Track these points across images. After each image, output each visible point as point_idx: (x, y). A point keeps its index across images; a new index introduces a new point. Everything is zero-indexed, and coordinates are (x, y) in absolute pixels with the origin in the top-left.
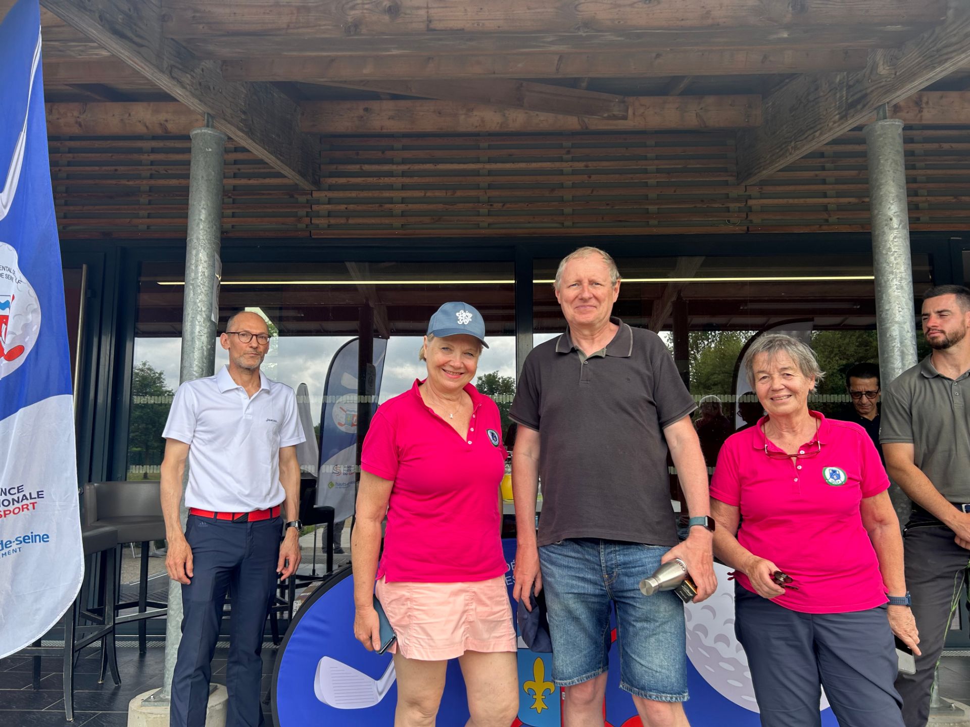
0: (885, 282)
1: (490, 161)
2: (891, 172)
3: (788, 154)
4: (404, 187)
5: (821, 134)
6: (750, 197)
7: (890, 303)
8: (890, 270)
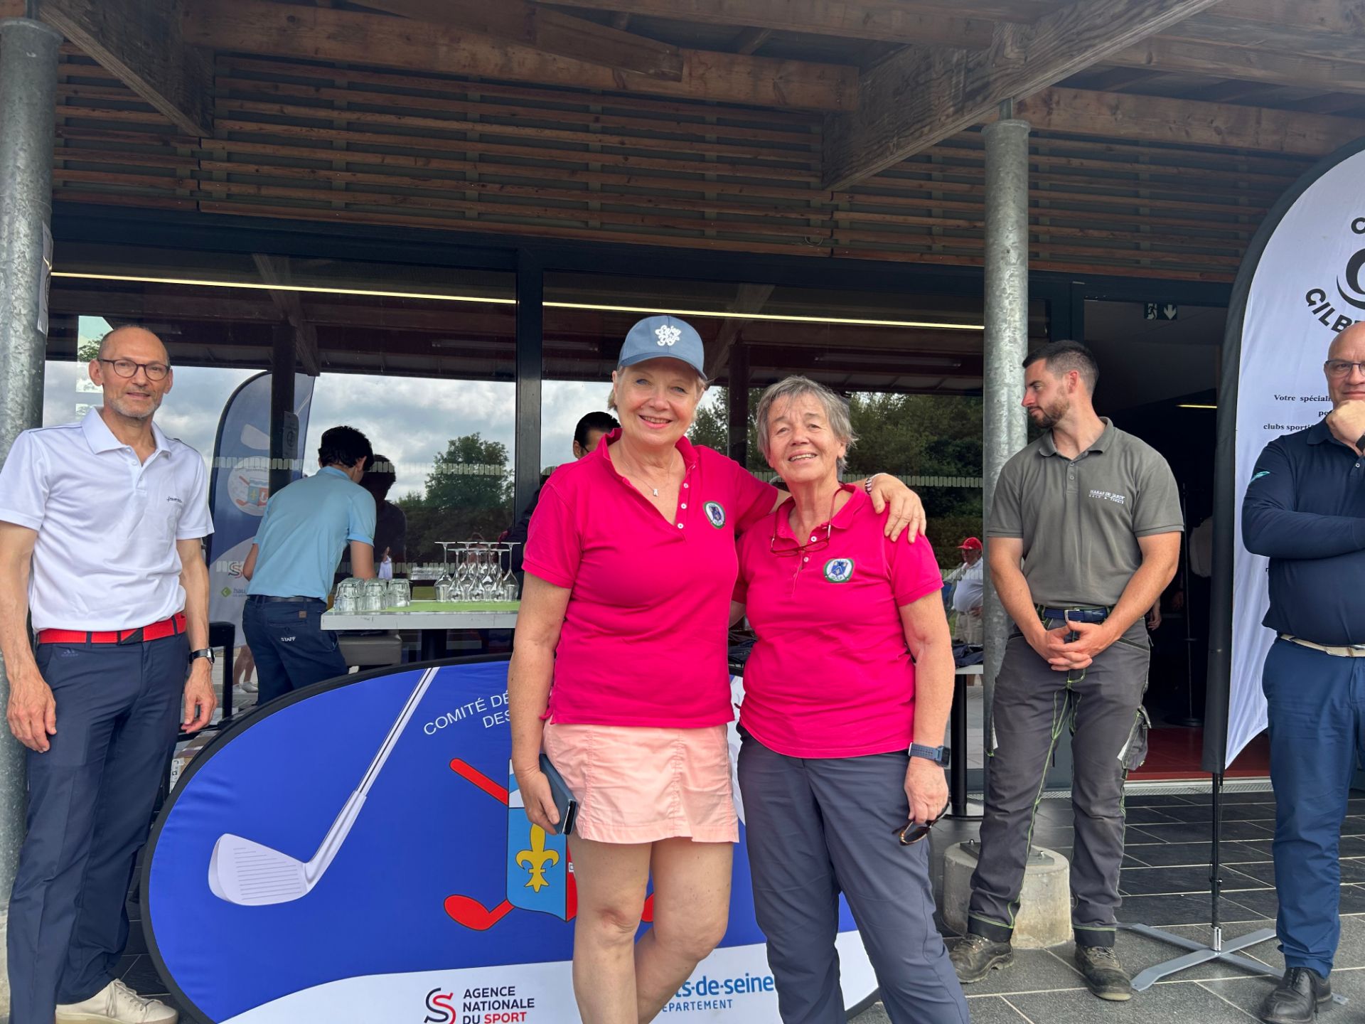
0: (997, 332)
1: (483, 119)
2: (1012, 190)
3: (888, 153)
4: (350, 147)
5: (930, 131)
6: (837, 208)
7: (1000, 359)
8: (1002, 317)
